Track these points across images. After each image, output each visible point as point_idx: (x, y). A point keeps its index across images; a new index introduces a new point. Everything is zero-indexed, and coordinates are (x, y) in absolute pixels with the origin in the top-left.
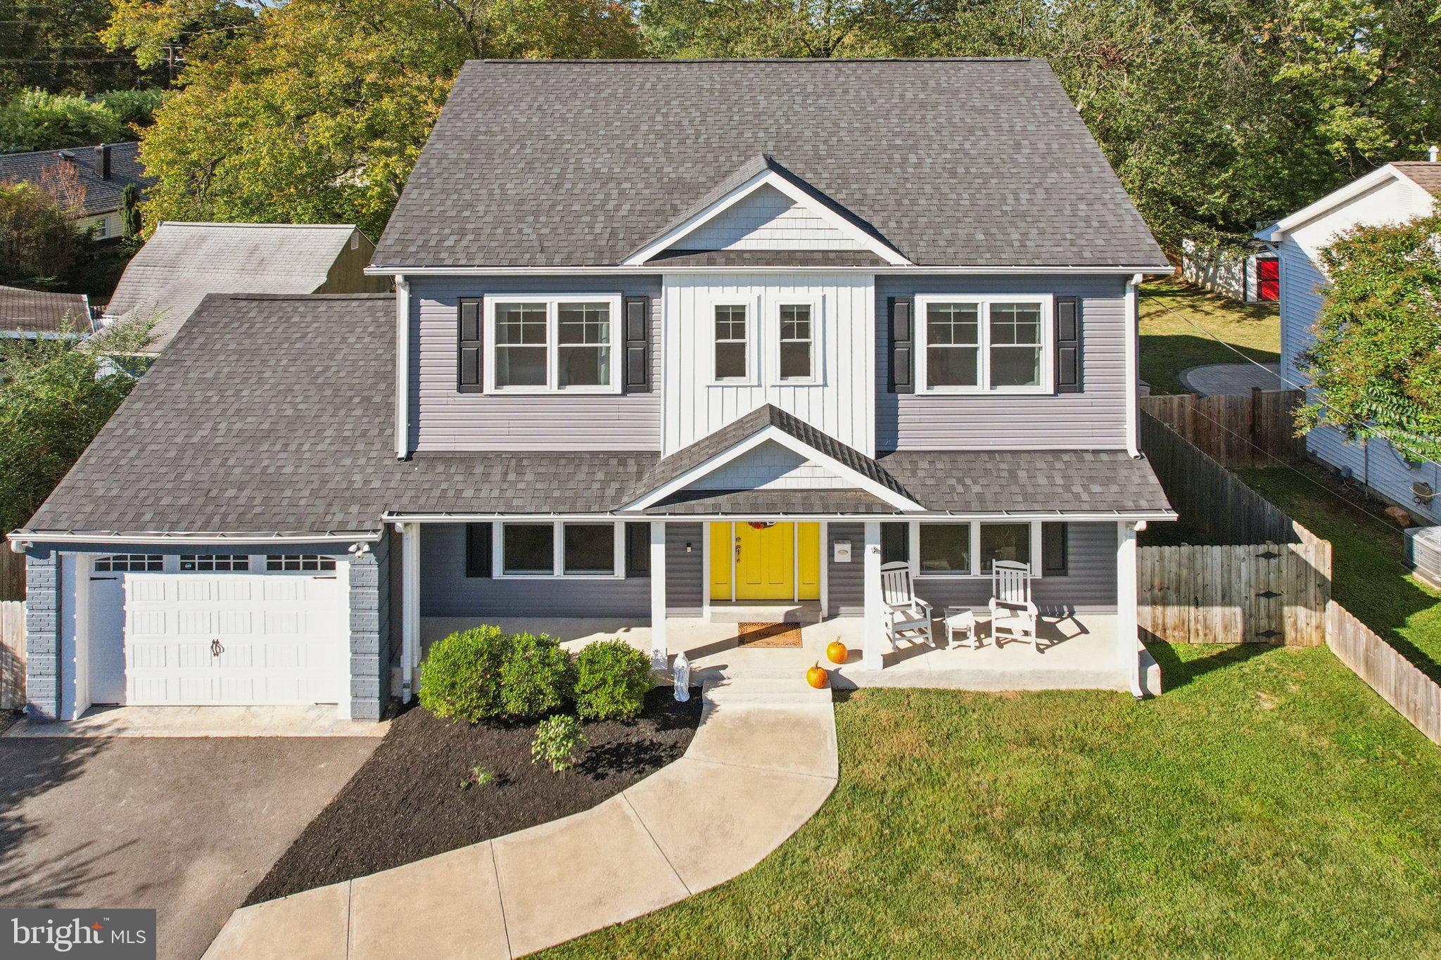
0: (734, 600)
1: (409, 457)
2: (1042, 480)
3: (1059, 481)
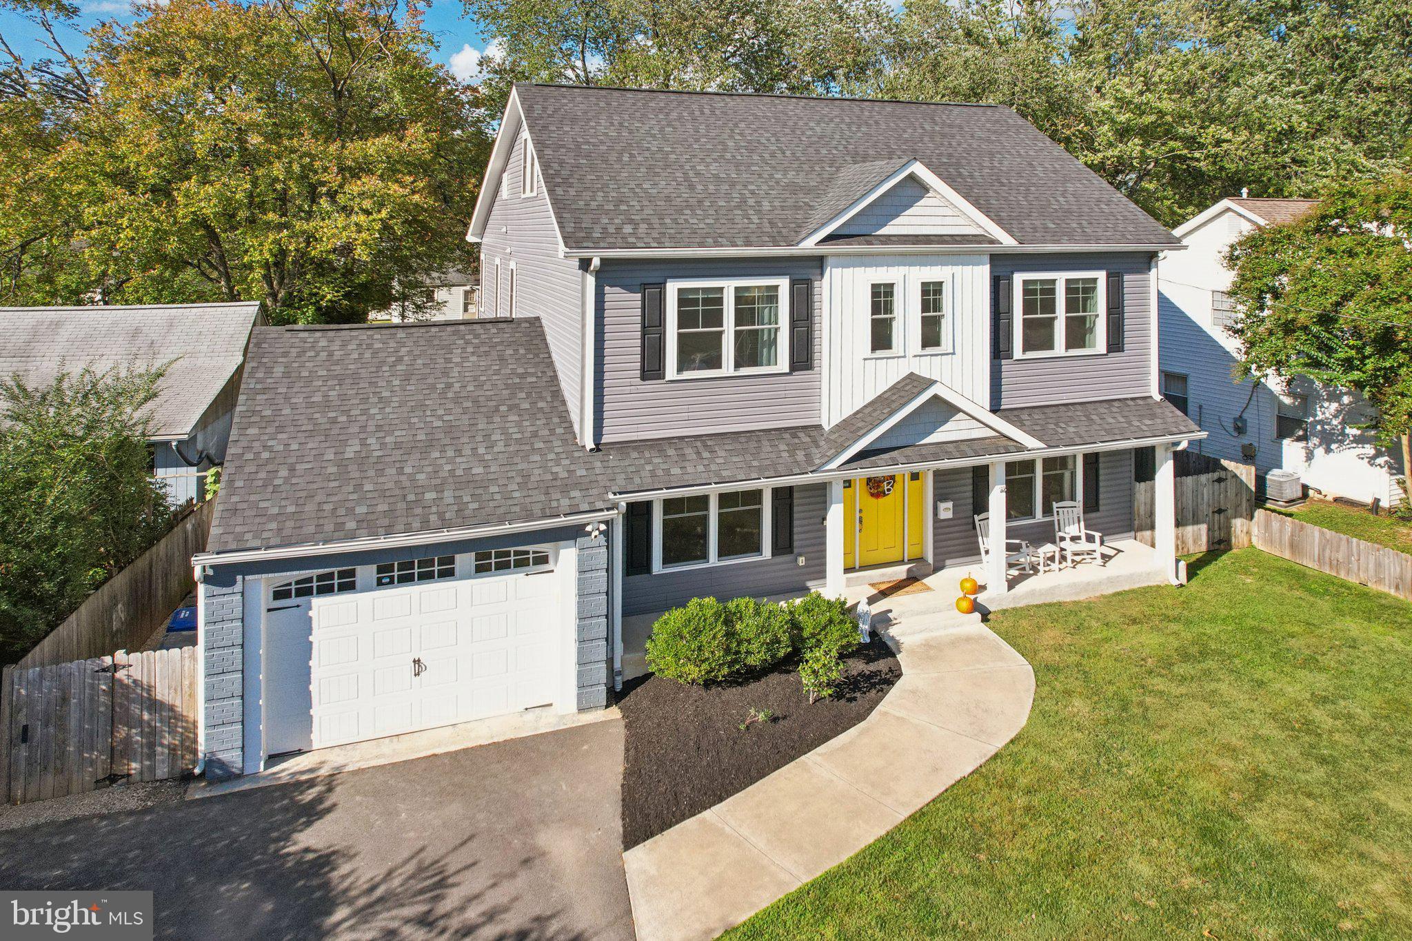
0: (858, 566)
1: (598, 448)
2: (1111, 420)
3: (1122, 420)
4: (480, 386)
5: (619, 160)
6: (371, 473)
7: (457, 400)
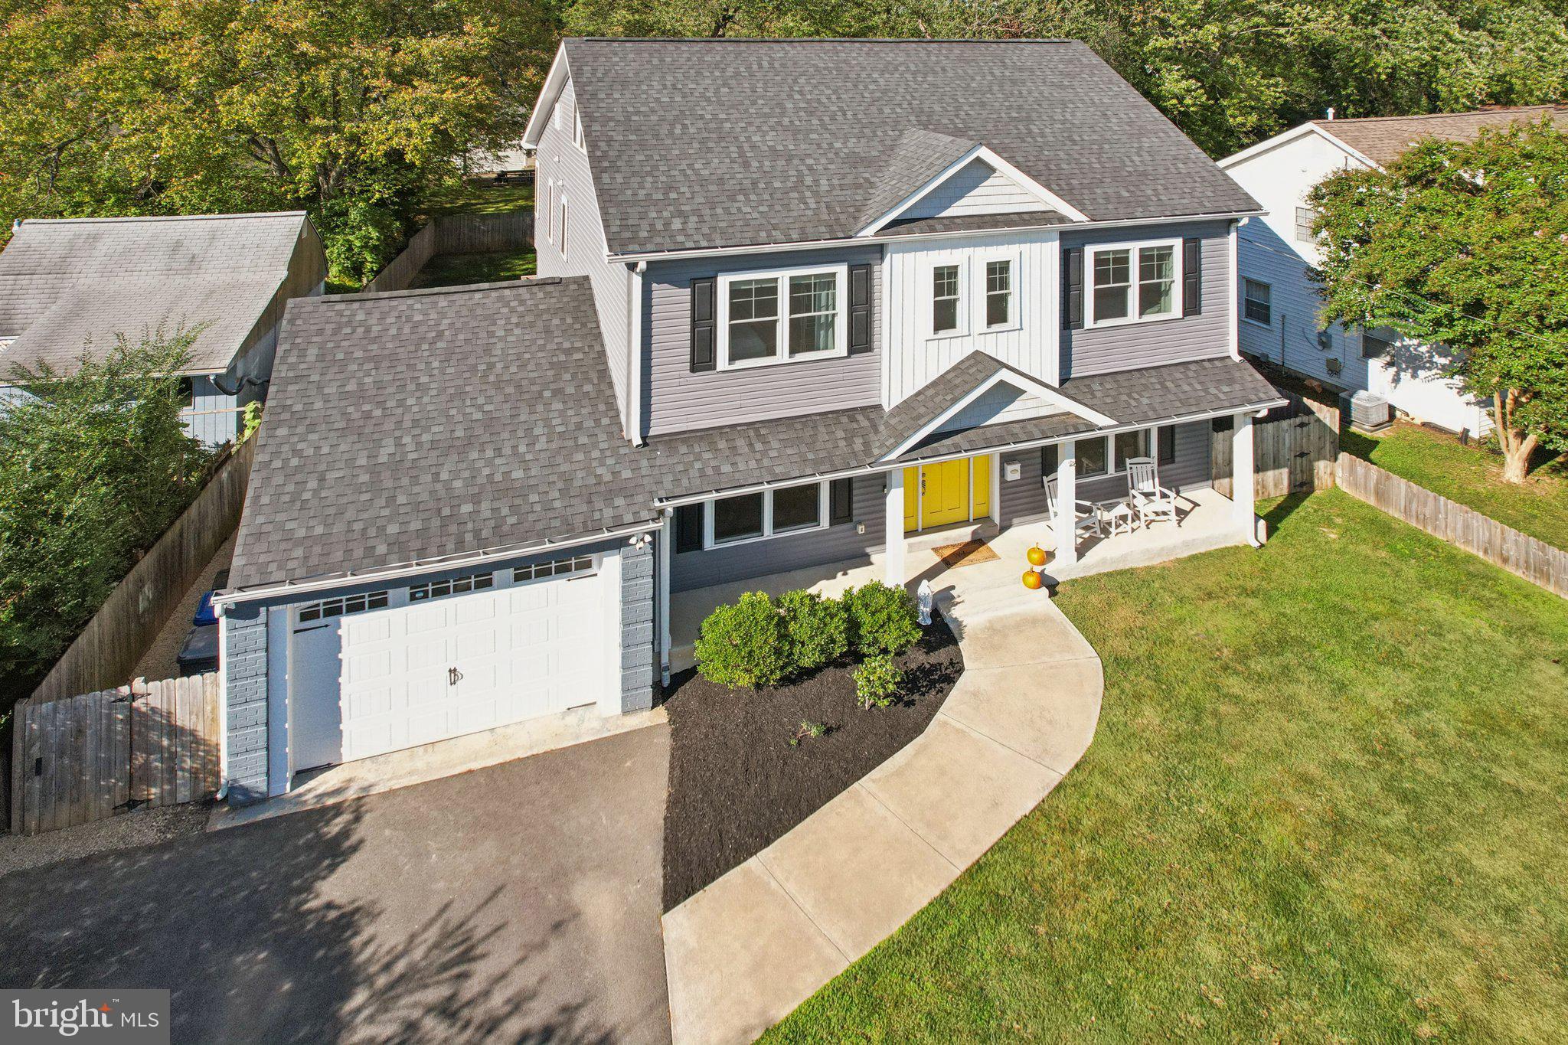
0: (920, 530)
1: (645, 444)
2: (1187, 388)
3: (1198, 387)
4: (523, 367)
5: (671, 132)
6: (405, 481)
7: (498, 385)
